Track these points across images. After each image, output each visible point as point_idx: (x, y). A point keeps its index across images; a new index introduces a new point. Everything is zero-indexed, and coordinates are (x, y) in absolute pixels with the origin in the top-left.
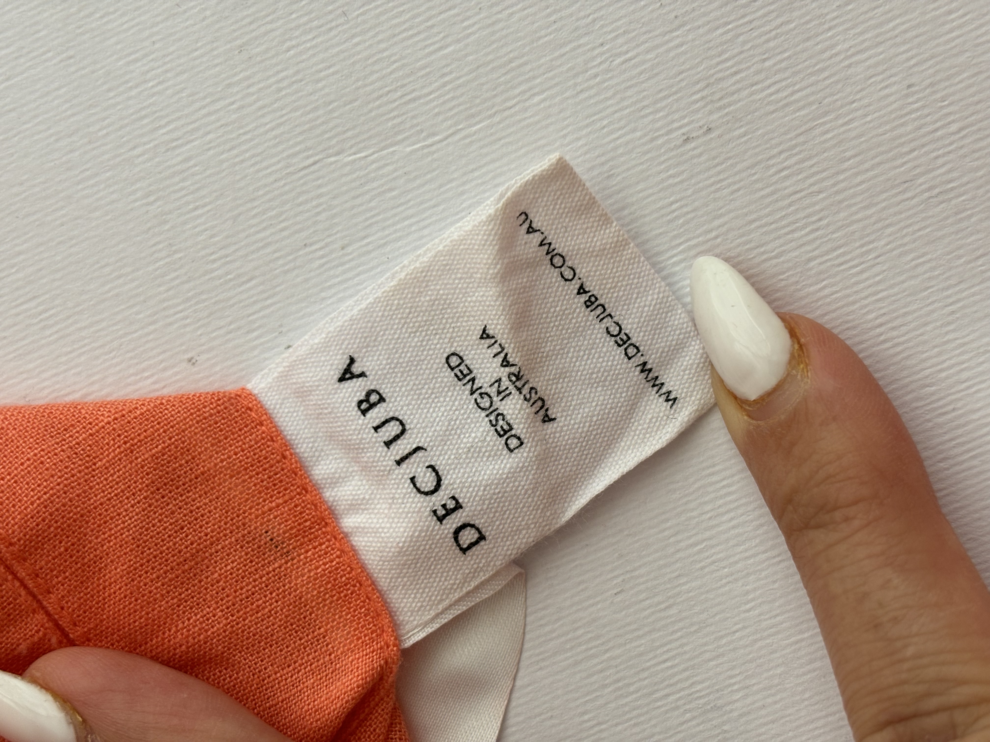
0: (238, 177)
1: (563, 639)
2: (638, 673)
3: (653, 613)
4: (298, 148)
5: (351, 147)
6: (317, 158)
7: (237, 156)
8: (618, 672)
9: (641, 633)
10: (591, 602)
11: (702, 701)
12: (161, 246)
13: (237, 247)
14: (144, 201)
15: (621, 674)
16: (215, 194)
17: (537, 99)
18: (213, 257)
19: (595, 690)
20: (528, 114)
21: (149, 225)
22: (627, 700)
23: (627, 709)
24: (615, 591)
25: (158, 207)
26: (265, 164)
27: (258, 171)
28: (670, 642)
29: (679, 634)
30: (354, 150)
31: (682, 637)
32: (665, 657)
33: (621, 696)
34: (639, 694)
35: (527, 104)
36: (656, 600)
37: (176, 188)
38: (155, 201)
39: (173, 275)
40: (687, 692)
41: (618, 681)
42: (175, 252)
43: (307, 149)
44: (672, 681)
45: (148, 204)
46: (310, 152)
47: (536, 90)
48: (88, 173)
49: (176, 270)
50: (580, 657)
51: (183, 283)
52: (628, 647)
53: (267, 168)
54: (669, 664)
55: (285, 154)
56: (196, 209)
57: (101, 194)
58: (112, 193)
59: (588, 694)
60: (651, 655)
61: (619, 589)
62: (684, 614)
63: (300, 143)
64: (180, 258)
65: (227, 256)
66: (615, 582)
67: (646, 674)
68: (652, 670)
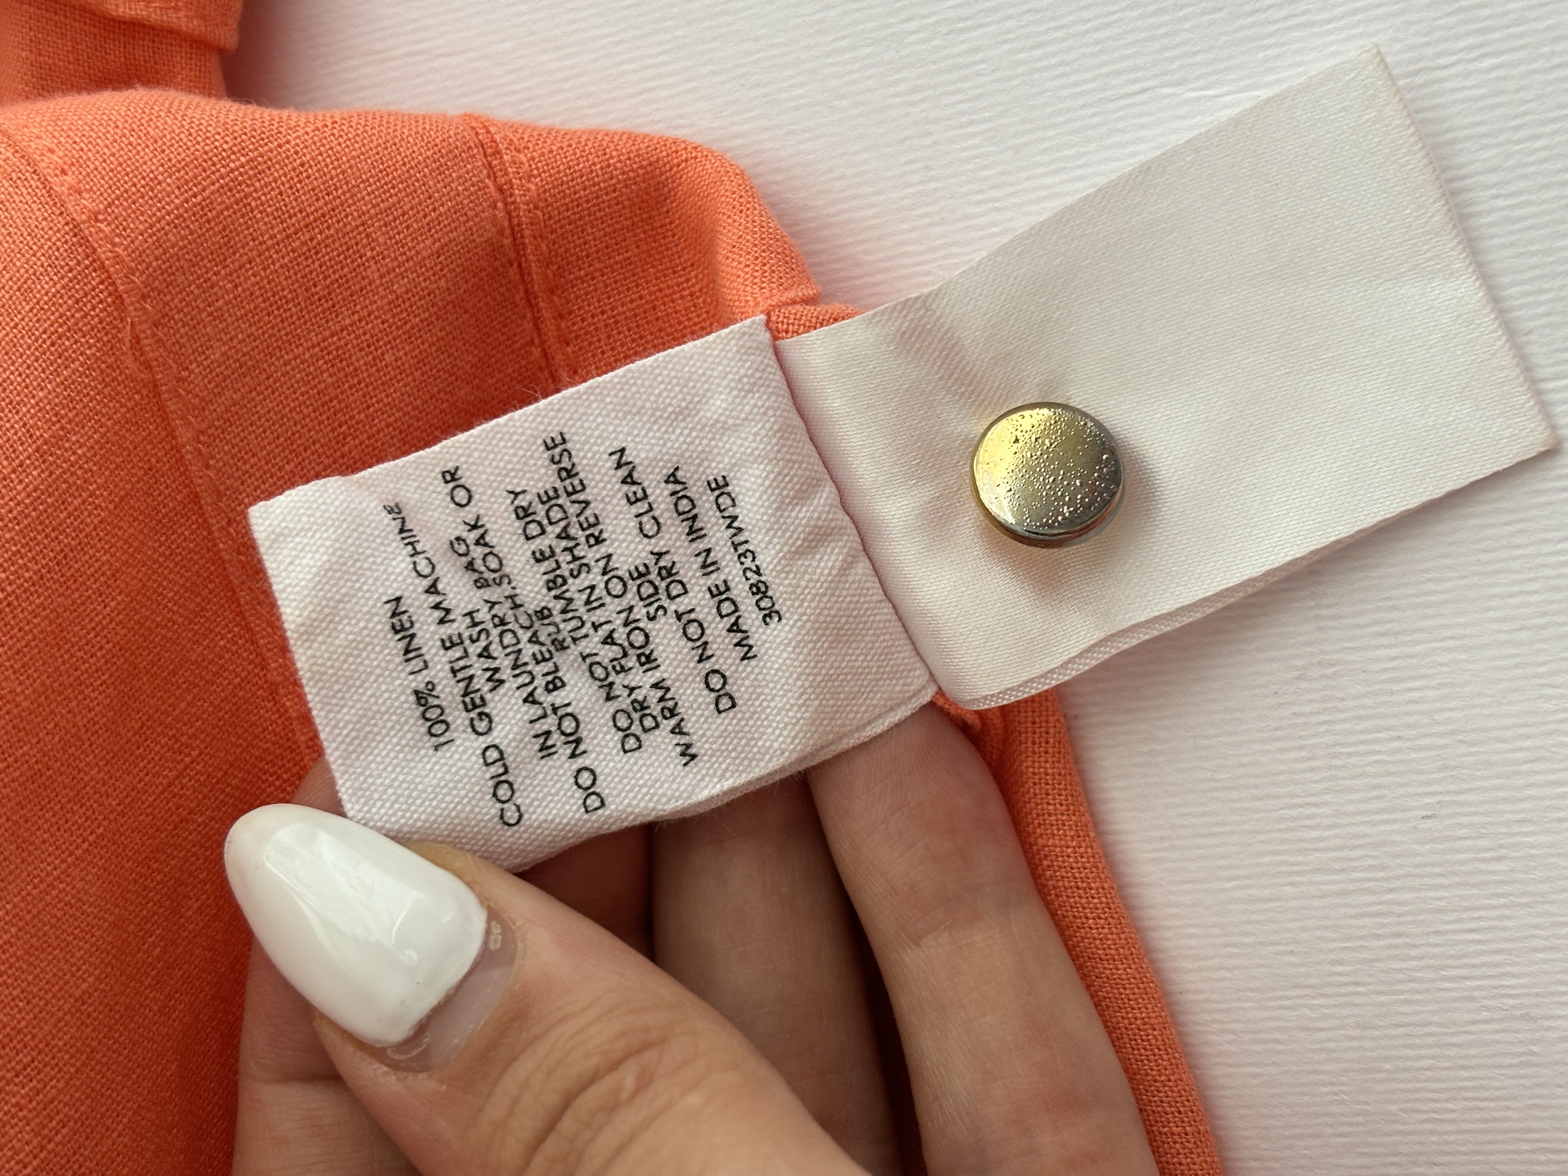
0: (1035, 90)
1: (1334, 854)
2: (1428, 934)
3: (1471, 860)
4: (1124, 65)
5: (1198, 78)
6: (1145, 85)
7: (1040, 59)
8: (1400, 924)
9: (1445, 881)
10: (1385, 816)
11: (1512, 1002)
12: (915, 167)
13: (1012, 189)
14: (905, 99)
15: (1403, 929)
16: (1000, 108)
17: (1488, 63)
18: (980, 197)
19: (1362, 938)
20: (1467, 83)
21: (906, 133)
22: (1403, 965)
23: (1400, 976)
24: (1424, 813)
25: (923, 111)
26: (1073, 78)
27: (1064, 87)
28: (1487, 907)
29: (1502, 901)
30: (1201, 82)
31: (1504, 906)
32: (1473, 925)
33: (1396, 958)
34: (1421, 963)
35: (1471, 67)
36: (1481, 843)
37: (952, 88)
38: (921, 101)
39: (924, 210)
40: (1493, 982)
41: (1398, 935)
42: (932, 179)
43: (1136, 69)
44: (1475, 961)
45: (913, 104)
46: (1140, 74)
47: (1489, 49)
48: (843, 43)
49: (927, 204)
50: (1351, 887)
51: (932, 225)
52: (1422, 894)
53: (1075, 85)
54: (1476, 936)
55: (1104, 70)
56: (971, 123)
57: (855, 76)
58: (868, 78)
59: (1349, 939)
60: (1453, 916)
61: (1429, 813)
62: (1516, 876)
63: (1127, 57)
64: (936, 189)
65: (997, 200)
66: (1427, 800)
67: (1438, 939)
68: (1450, 937)
